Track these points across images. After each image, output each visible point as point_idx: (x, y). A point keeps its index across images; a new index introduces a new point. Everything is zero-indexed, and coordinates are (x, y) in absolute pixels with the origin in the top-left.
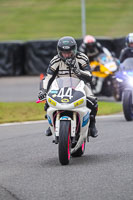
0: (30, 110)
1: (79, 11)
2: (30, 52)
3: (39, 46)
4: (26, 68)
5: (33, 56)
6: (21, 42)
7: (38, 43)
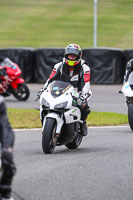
1: (92, 21)
2: (41, 59)
3: (50, 54)
4: (36, 76)
5: (43, 63)
6: (32, 49)
7: (49, 50)
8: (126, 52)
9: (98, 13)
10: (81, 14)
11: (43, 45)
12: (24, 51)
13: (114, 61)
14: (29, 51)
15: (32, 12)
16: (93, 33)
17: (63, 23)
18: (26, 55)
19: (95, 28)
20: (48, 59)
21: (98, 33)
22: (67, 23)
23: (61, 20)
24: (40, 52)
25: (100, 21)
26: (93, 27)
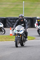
0: (7, 38)
1: (22, 9)
2: (7, 20)
3: (10, 19)
4: (6, 25)
5: (8, 22)
6: (5, 17)
7: (10, 18)
8: (33, 18)
9: (24, 6)
10: (19, 7)
11: (8, 16)
12: (2, 18)
13: (29, 21)
14: (4, 18)
15: (5, 6)
16: (23, 13)
17: (14, 10)
18: (3, 19)
19: (24, 11)
20: (9, 21)
21: (24, 12)
22: (15, 10)
23: (13, 9)
24: (7, 18)
25: (25, 9)
26: (23, 11)
